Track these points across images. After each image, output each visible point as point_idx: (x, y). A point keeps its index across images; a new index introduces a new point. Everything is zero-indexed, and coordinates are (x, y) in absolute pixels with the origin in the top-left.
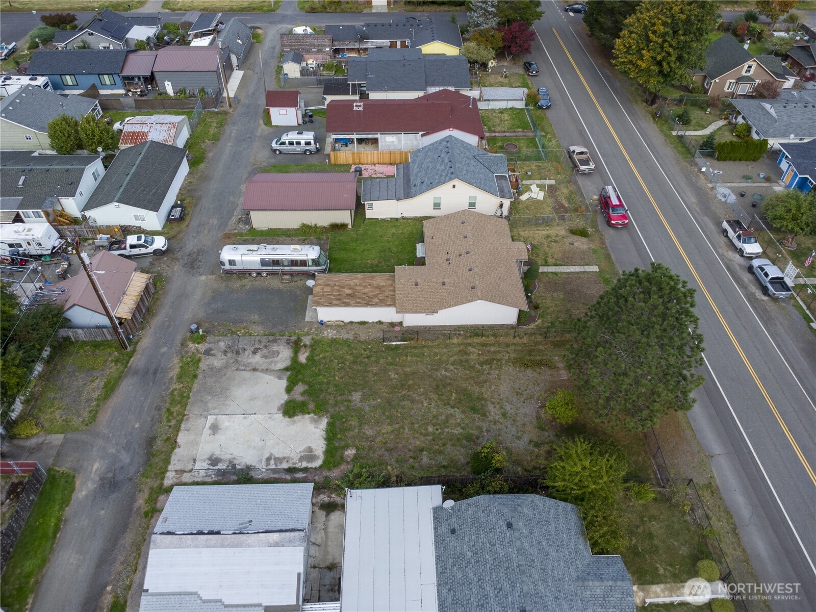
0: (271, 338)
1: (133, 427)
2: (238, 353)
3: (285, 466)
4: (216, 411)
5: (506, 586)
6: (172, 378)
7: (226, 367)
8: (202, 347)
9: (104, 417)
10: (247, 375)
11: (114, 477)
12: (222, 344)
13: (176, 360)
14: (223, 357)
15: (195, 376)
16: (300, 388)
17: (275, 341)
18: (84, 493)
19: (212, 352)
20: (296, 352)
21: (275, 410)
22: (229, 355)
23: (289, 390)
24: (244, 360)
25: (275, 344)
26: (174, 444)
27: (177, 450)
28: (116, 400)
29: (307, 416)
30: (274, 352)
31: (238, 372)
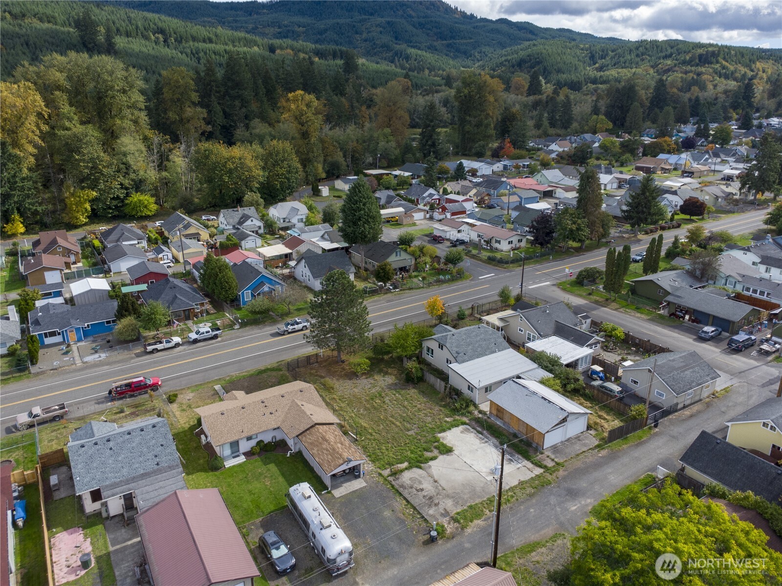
0: (401, 490)
1: (535, 511)
2: (431, 498)
3: (480, 436)
4: (482, 479)
5: (474, 333)
6: (485, 520)
7: (448, 496)
8: (445, 521)
9: (549, 531)
10: (443, 483)
11: (567, 495)
12: (431, 512)
13: (469, 530)
14: (441, 503)
15: (471, 507)
16: (428, 455)
17: (402, 486)
18: (589, 501)
19: (443, 512)
20: (402, 471)
21: (454, 456)
22: (437, 501)
23: (434, 458)
24: (433, 491)
25: (405, 484)
26: (521, 483)
27: (522, 479)
28: (533, 537)
29: (445, 442)
30: (412, 481)
31: (445, 488)
